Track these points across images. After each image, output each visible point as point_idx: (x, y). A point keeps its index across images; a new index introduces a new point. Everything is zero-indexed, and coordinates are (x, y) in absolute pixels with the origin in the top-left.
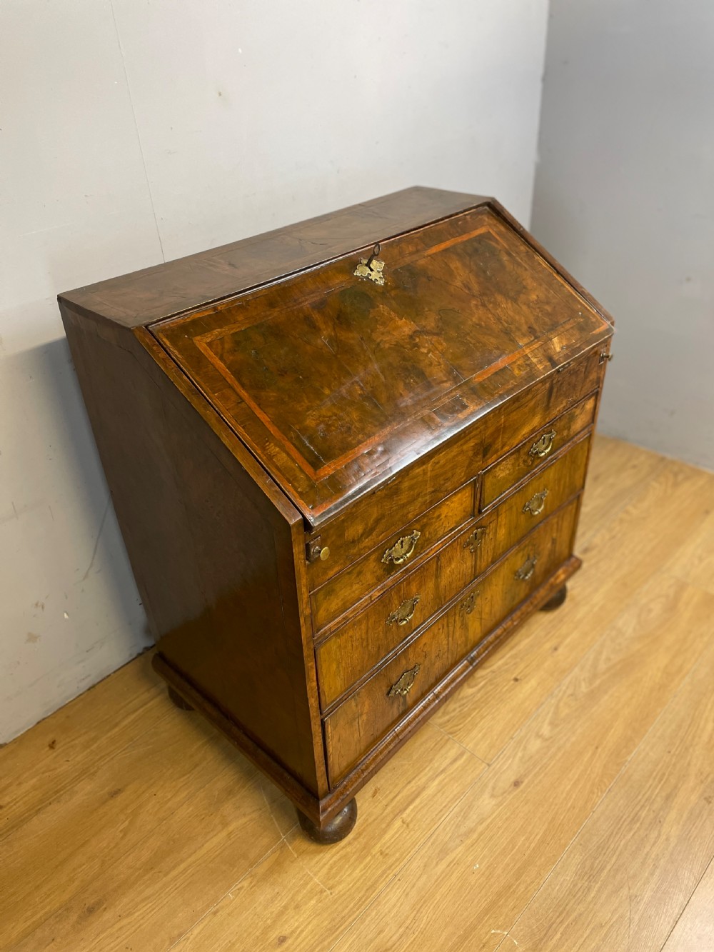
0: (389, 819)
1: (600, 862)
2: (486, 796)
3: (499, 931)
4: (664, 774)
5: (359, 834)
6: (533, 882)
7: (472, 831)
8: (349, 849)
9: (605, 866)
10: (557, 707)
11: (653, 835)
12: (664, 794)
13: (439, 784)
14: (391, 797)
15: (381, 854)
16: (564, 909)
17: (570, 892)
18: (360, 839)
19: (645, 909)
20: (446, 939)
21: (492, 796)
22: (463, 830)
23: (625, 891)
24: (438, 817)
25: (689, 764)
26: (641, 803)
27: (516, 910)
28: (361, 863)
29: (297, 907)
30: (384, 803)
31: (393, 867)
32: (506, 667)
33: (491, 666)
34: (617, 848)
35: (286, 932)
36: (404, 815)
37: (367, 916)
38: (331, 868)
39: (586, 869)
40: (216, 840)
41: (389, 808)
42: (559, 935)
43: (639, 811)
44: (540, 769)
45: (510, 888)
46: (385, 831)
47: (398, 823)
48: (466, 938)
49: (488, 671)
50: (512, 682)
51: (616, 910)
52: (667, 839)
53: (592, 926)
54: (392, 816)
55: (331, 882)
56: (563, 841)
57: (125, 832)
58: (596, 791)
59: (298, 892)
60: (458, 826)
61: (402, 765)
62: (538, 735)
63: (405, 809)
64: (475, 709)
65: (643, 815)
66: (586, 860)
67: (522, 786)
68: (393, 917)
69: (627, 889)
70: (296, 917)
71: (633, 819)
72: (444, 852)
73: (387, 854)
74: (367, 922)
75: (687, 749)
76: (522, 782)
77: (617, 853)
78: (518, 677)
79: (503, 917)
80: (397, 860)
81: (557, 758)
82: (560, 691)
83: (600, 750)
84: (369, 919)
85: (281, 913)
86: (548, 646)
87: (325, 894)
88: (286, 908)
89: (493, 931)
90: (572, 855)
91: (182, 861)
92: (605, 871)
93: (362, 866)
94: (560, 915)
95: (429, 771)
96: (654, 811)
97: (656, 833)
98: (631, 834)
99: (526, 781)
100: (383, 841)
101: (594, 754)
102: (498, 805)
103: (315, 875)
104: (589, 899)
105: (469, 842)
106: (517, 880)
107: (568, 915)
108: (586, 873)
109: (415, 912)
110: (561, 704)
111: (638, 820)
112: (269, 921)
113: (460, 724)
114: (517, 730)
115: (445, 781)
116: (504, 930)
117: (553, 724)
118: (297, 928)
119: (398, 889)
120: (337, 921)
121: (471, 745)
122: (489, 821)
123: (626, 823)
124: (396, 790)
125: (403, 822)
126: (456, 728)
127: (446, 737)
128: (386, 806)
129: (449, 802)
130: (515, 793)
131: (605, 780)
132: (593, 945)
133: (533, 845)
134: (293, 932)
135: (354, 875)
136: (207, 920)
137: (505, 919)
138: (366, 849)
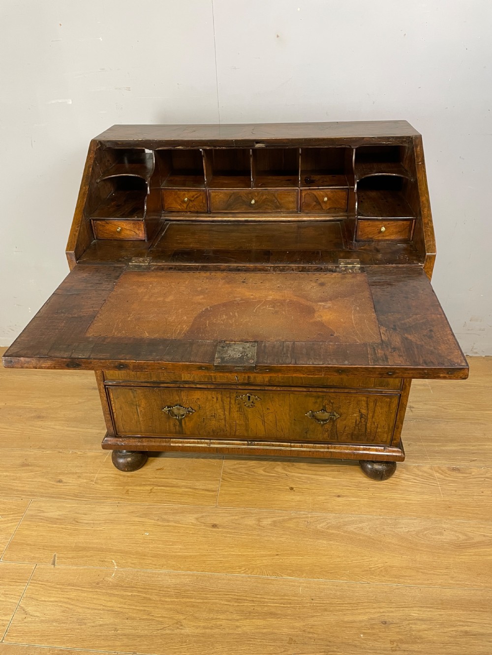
0: (149, 483)
1: (192, 594)
2: (196, 516)
3: (115, 564)
4: (290, 603)
5: (132, 476)
6: (155, 565)
7: (168, 521)
8: (121, 478)
9: (192, 598)
10: (290, 519)
11: (235, 616)
12: (273, 610)
13: (185, 492)
14: (162, 477)
15: (127, 491)
16: (148, 589)
17: (161, 587)
18: (129, 479)
19: (176, 634)
20: (97, 542)
21: (197, 519)
22: (165, 517)
23: (181, 617)
24: (165, 502)
25: (313, 616)
26: (255, 599)
27: (133, 566)
28: (117, 486)
29: (79, 477)
30: (157, 476)
31: (123, 500)
32: (297, 479)
33: (290, 472)
34: (210, 599)
35: (64, 481)
36: (156, 488)
37: (90, 504)
38: (106, 477)
39: (183, 588)
40: (94, 431)
41: (155, 480)
42: (130, 594)
43: (247, 600)
44: (234, 532)
45: (145, 556)
46: (140, 485)
47: (149, 488)
48: (103, 551)
49: (286, 472)
50: (288, 488)
51: (165, 617)
52: (238, 627)
53: (146, 609)
54: (152, 483)
55: (99, 481)
56: (193, 567)
57: (79, 403)
58: (243, 569)
59: (87, 473)
60: (166, 513)
61: (185, 470)
62: (259, 520)
63: (159, 486)
64: (251, 481)
65: (246, 604)
66: (189, 586)
67: (214, 529)
68: (96, 515)
69: (184, 617)
70: (74, 480)
71: (238, 599)
72: (146, 515)
73: (128, 493)
74: (87, 506)
75: (326, 610)
76: (218, 528)
77: (205, 601)
78: (294, 489)
79: (125, 562)
80: (128, 499)
81: (250, 537)
82: (304, 514)
83: (277, 557)
84: (89, 506)
85: (73, 473)
86: (338, 491)
87: (92, 482)
88: (76, 473)
89: (114, 561)
90: (187, 577)
91: (77, 427)
92: (188, 600)
93: (116, 487)
94: (143, 588)
95: (191, 483)
96: (254, 609)
97: (238, 618)
98: (226, 603)
99: (220, 530)
100: (135, 488)
101: (270, 555)
102: (193, 524)
103: (99, 473)
104: (163, 599)
105: (160, 523)
106: (151, 557)
107: (145, 593)
108: (180, 590)
109: (104, 522)
110: (294, 520)
111: (239, 602)
112: (66, 472)
113: (233, 480)
114: (253, 507)
115: (190, 493)
116: (117, 566)
117: (274, 524)
118: (69, 483)
119: (112, 508)
120: (81, 495)
121: (223, 492)
122: (180, 525)
123: (231, 596)
124: (168, 476)
125: (151, 490)
126: (229, 479)
127: (219, 479)
128: (156, 478)
129: (178, 502)
130: (208, 528)
131: (256, 571)
132: (134, 615)
133: (179, 554)
134: (66, 483)
135: (108, 487)
136: (56, 452)
137: (124, 563)
138: (127, 484)
